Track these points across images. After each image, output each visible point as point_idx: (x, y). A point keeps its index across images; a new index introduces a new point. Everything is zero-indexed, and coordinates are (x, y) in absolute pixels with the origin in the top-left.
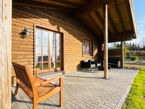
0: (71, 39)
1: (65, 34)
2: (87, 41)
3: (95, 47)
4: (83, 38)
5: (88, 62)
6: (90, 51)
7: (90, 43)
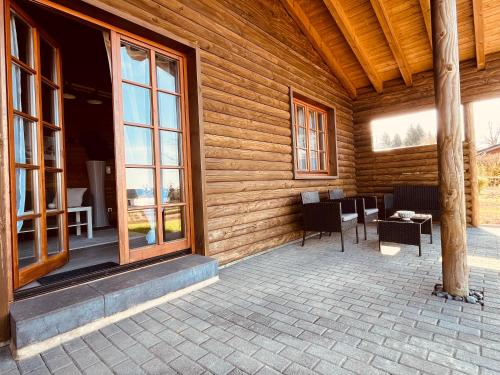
0: (236, 89)
1: (203, 60)
2: (308, 107)
3: (341, 134)
4: (293, 89)
5: (318, 200)
6: (321, 155)
7: (319, 116)
